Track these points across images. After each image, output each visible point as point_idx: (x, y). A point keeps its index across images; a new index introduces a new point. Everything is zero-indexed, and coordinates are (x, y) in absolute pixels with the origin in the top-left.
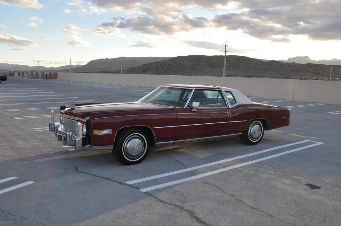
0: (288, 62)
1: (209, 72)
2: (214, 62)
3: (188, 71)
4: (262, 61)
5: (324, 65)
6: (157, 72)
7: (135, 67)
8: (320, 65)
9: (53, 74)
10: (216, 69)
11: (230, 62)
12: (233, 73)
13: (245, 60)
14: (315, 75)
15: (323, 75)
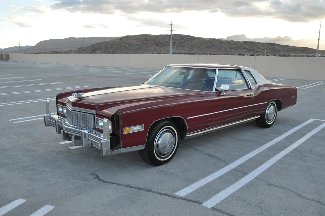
0: (227, 40)
1: (155, 51)
2: (159, 41)
3: (135, 50)
4: (204, 39)
5: (258, 43)
6: (106, 51)
7: (84, 47)
8: (255, 42)
9: (4, 55)
10: (162, 47)
11: (174, 40)
12: (178, 51)
13: (189, 38)
14: (251, 52)
15: (258, 52)
